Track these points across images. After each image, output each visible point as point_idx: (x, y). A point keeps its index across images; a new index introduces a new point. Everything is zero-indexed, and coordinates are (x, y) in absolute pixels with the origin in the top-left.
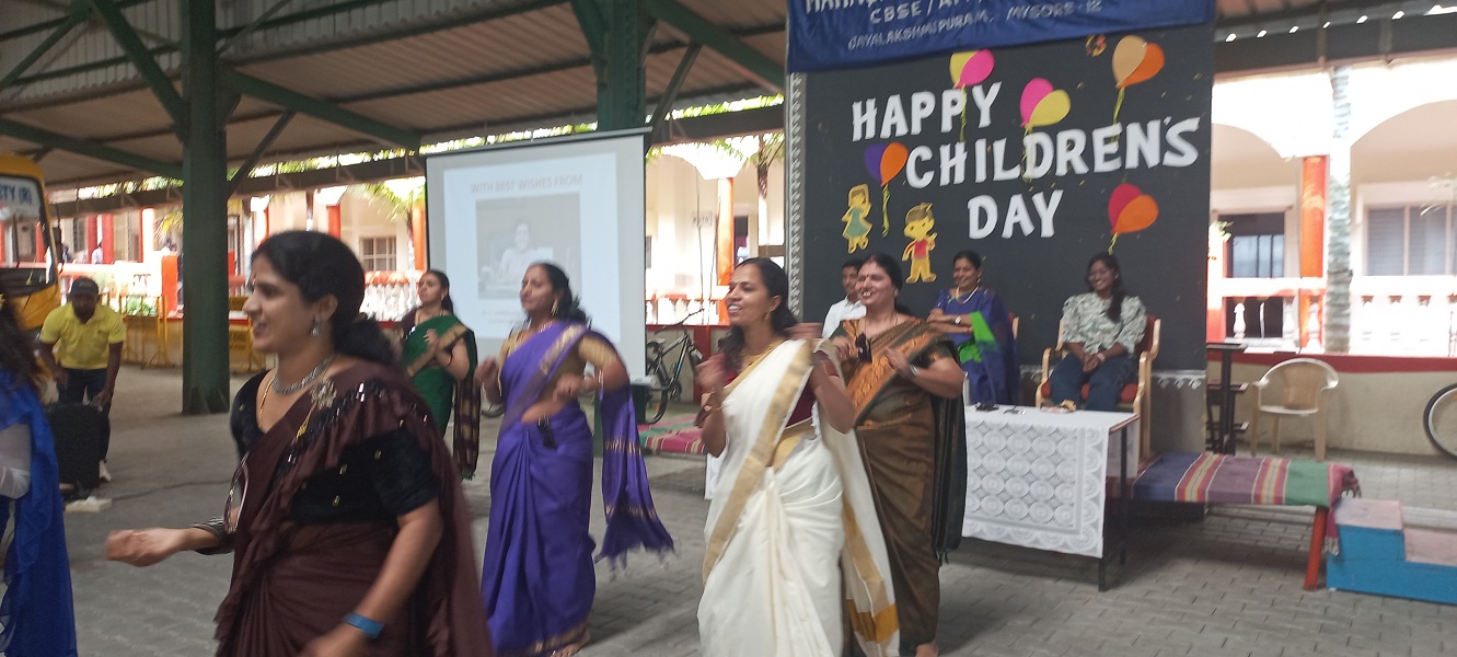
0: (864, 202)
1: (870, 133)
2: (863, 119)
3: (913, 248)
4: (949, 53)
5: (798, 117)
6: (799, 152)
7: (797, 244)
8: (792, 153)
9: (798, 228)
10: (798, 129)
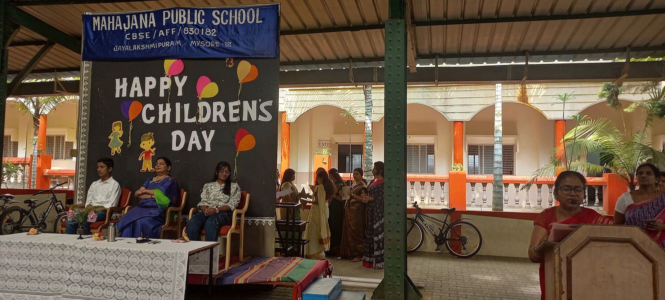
0: (120, 130)
1: (124, 95)
2: (121, 87)
3: (144, 155)
4: (163, 58)
5: (87, 84)
6: (86, 101)
7: (84, 150)
8: (83, 102)
9: (85, 141)
10: (87, 89)
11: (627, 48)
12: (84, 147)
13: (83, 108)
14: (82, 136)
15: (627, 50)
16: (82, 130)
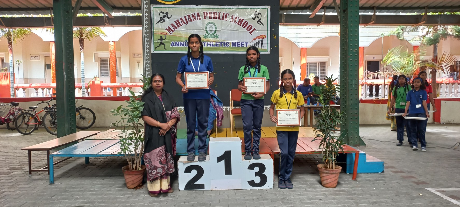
5: (148, 23)
6: (148, 35)
7: (149, 67)
9: (149, 62)
10: (148, 27)
11: (426, 7)
12: (149, 65)
13: (146, 39)
14: (146, 58)
15: (426, 9)
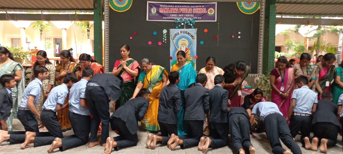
8: (106, 30)
9: (108, 45)
16: (106, 41)
